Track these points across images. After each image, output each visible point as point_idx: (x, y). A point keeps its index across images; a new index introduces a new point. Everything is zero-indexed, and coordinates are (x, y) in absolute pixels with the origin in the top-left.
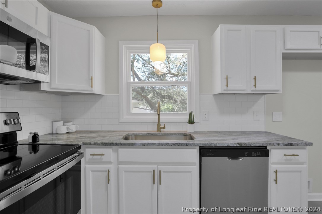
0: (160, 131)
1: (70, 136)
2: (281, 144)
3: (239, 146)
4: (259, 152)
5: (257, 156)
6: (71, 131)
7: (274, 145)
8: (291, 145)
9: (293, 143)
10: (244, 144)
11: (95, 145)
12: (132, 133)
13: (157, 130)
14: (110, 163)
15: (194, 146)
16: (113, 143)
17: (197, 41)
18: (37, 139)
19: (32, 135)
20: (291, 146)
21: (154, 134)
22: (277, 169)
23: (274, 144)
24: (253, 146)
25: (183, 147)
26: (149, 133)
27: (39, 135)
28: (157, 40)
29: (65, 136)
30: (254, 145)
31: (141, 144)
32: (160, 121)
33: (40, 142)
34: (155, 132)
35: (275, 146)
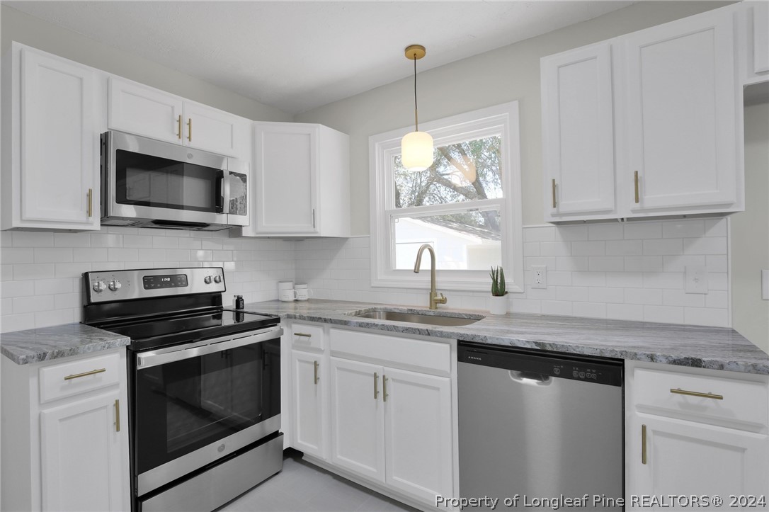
0: (436, 308)
1: (299, 305)
2: (661, 359)
3: (539, 348)
4: (594, 371)
5: (586, 379)
6: (300, 298)
7: (638, 357)
8: (696, 363)
9: (704, 359)
10: (550, 345)
11: (300, 319)
12: (382, 307)
13: (429, 306)
14: (319, 351)
15: (441, 336)
16: (321, 318)
17: (516, 103)
18: (241, 304)
19: (236, 298)
20: (697, 366)
21: (420, 313)
22: (645, 424)
23: (636, 354)
24: (575, 352)
25: (421, 336)
26: (411, 310)
27: (243, 300)
28: (417, 124)
29: (292, 305)
30: (577, 350)
31: (357, 323)
32: (437, 288)
33: (245, 310)
34: (424, 309)
35: (639, 359)
